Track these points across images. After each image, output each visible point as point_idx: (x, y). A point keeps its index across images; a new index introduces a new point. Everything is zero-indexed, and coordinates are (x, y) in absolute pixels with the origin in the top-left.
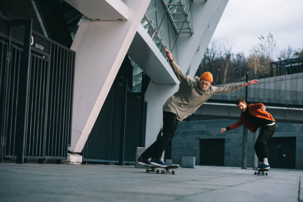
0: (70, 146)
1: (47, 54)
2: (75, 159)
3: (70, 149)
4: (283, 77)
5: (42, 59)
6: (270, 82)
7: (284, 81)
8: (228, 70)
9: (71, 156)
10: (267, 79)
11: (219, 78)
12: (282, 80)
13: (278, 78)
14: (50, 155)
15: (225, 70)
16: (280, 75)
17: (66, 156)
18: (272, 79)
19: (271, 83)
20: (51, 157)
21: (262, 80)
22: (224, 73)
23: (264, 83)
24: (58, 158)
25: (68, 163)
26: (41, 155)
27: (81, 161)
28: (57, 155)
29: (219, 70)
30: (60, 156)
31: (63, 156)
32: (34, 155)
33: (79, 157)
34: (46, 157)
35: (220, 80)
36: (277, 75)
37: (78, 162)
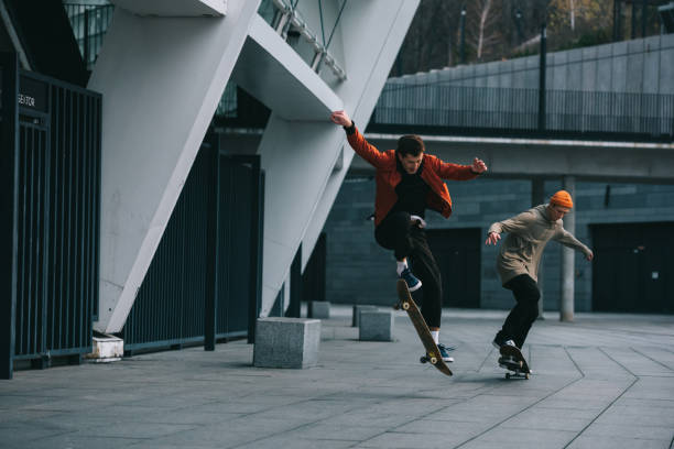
0: (97, 320)
1: (43, 115)
2: (109, 348)
3: (96, 327)
4: (653, 41)
5: (33, 126)
6: (612, 57)
7: (655, 54)
8: (491, 12)
9: (99, 344)
10: (604, 49)
11: (463, 37)
12: (649, 51)
13: (638, 43)
14: (56, 347)
15: (481, 12)
16: (644, 36)
17: (89, 344)
18: (619, 47)
19: (615, 59)
20: (58, 353)
21: (589, 52)
22: (479, 21)
23: (596, 59)
24: (73, 351)
25: (94, 359)
26: (38, 351)
27: (122, 353)
28: (70, 346)
29: (463, 13)
30: (77, 346)
31: (84, 345)
32: (25, 353)
33: (116, 344)
34: (49, 354)
35: (467, 40)
36: (633, 37)
37: (115, 356)
